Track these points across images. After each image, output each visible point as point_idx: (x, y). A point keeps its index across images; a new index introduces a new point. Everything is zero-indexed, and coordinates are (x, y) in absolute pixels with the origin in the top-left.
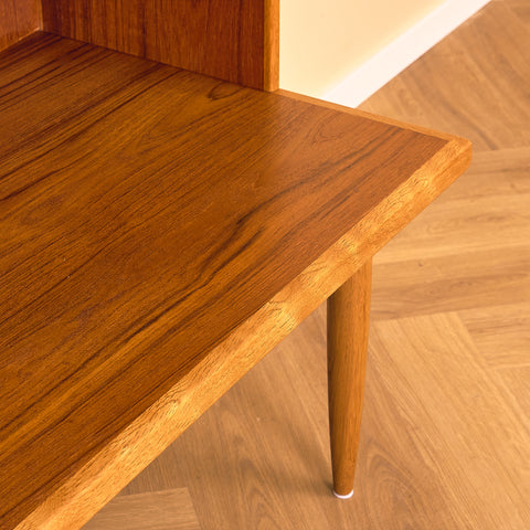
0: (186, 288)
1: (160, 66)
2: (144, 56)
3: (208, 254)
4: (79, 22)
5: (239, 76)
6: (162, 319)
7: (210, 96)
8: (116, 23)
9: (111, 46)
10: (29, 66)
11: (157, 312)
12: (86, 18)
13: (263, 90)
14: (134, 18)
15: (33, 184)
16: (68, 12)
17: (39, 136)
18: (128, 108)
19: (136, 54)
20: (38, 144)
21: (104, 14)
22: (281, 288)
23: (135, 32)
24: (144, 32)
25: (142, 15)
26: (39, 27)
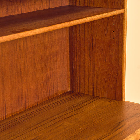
0: (109, 133)
1: (97, 97)
2: (93, 95)
3: (113, 128)
4: (78, 88)
5: (116, 98)
6: (104, 139)
7: (109, 102)
8: (87, 88)
9: (86, 93)
10: (68, 96)
11: (103, 137)
12: (80, 87)
13: (121, 101)
14: (91, 86)
15: (71, 116)
16: (76, 86)
17: (71, 108)
18: (91, 104)
19: (92, 95)
20: (71, 109)
21: (84, 86)
22: (131, 134)
23: (91, 89)
24: (94, 89)
25: (93, 85)
26: (69, 90)
